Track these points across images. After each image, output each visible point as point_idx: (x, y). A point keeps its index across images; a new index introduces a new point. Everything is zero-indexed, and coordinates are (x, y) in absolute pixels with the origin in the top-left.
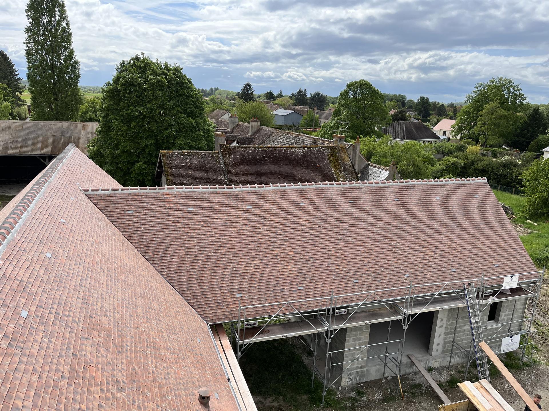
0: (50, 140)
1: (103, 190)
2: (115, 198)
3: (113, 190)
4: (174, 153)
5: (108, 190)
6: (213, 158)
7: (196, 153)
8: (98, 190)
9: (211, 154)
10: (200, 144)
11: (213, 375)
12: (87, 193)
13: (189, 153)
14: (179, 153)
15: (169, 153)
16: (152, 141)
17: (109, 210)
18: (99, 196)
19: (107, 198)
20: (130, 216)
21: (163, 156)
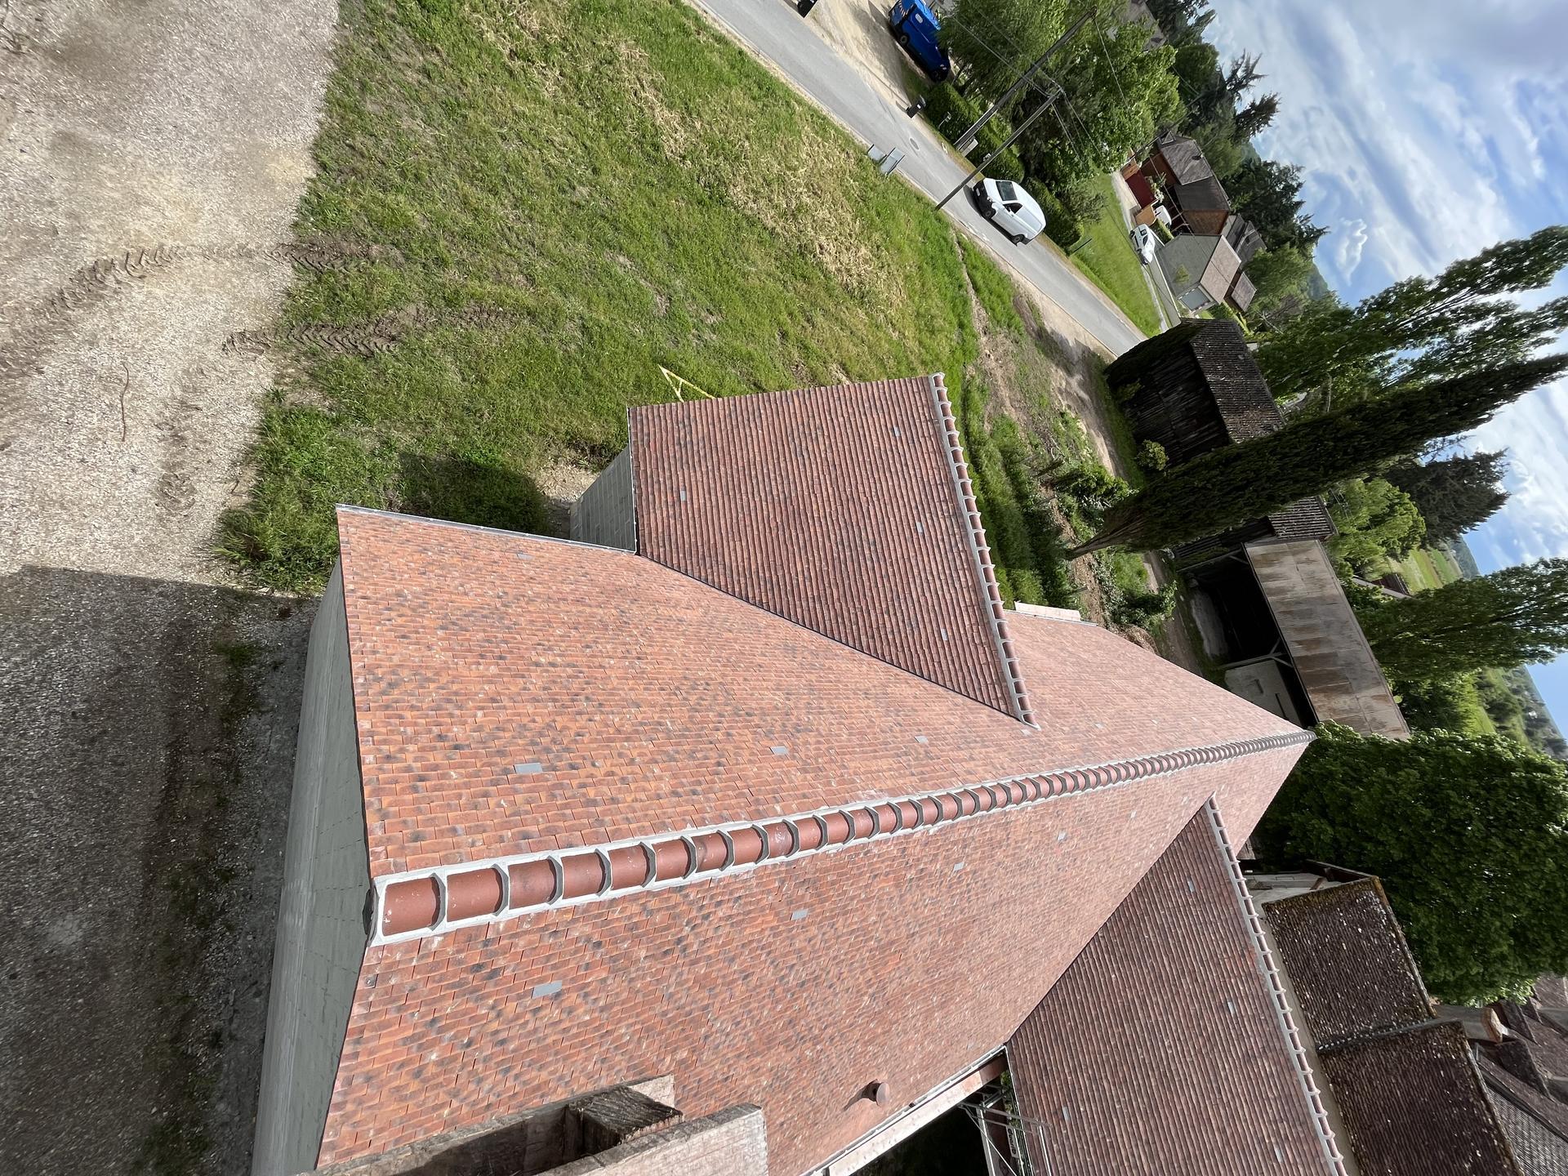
0: (1325, 650)
1: (1222, 833)
2: (1212, 856)
3: (1228, 850)
4: (1384, 908)
5: (1225, 842)
6: (1411, 1004)
7: (1407, 959)
8: (1219, 824)
9: (1419, 996)
10: (1440, 965)
11: (917, 1083)
12: (1208, 807)
13: (1400, 943)
14: (1389, 920)
15: (1378, 895)
16: (1397, 854)
17: (1183, 848)
18: (1208, 829)
19: (1207, 843)
20: (1182, 887)
21: (1365, 883)
